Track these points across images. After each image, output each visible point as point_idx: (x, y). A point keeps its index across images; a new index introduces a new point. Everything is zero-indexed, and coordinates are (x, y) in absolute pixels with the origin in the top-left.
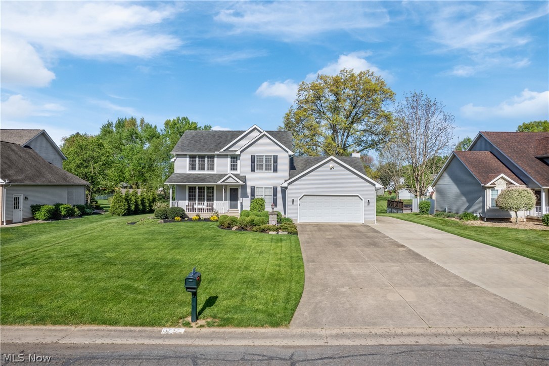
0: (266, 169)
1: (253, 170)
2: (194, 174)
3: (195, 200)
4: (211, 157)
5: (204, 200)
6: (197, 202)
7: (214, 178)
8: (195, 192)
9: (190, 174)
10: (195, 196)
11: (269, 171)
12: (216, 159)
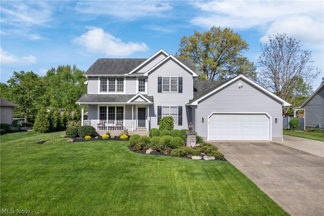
0: (172, 90)
1: (160, 91)
2: (104, 95)
3: (106, 119)
4: (121, 79)
5: (114, 119)
6: (107, 121)
7: (124, 98)
8: (106, 112)
9: (101, 95)
10: (106, 115)
11: (175, 92)
12: (125, 81)
